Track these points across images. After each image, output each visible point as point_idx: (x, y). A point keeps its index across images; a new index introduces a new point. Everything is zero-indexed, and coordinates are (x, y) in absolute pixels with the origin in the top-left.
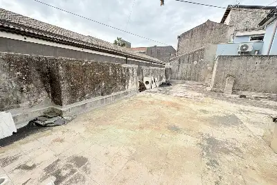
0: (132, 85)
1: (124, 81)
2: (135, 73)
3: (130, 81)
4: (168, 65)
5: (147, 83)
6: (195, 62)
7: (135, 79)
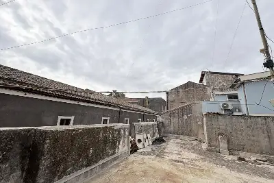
0: (123, 148)
1: (114, 145)
2: (127, 133)
3: (121, 143)
4: (160, 119)
5: (140, 141)
6: (185, 117)
7: (126, 140)
